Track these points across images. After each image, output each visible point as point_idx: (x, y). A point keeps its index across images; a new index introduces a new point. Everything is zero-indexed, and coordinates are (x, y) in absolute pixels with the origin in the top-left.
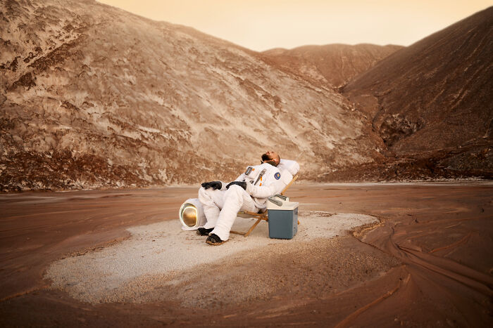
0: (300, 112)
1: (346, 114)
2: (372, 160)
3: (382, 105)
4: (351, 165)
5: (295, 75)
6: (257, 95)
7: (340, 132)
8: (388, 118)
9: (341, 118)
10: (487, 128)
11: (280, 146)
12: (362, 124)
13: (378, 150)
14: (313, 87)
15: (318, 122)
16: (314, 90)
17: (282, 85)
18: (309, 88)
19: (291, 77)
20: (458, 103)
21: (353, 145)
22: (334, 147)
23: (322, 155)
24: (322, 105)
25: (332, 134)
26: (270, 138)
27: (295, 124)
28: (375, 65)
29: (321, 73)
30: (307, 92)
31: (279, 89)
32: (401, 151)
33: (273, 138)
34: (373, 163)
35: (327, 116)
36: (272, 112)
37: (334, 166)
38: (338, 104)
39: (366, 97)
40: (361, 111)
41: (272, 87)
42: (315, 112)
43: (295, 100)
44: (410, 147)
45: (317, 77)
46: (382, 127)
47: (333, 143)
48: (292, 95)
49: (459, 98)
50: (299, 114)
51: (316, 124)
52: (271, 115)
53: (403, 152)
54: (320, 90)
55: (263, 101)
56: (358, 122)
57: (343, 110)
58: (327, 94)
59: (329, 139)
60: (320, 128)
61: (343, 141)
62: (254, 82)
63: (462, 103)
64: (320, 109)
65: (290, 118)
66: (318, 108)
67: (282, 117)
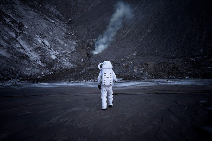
0: (37, 34)
1: (67, 38)
2: (76, 66)
3: (89, 33)
4: (63, 70)
5: (37, 9)
6: (5, 21)
7: (62, 48)
8: (91, 41)
9: (63, 40)
10: (136, 50)
11: (15, 57)
12: (76, 44)
13: (82, 60)
14: (48, 19)
15: (49, 41)
16: (49, 21)
17: (27, 15)
18: (46, 19)
19: (34, 11)
20: (125, 35)
21: (68, 57)
22: (56, 57)
23: (46, 63)
24: (53, 31)
25: (57, 49)
26: (8, 52)
27: (31, 42)
28: (90, 9)
29: (58, 10)
30: (44, 22)
31: (24, 18)
32: (94, 61)
33: (11, 51)
34: (76, 68)
35: (55, 38)
36: (16, 33)
37: (52, 70)
38: (63, 31)
39: (81, 28)
40: (77, 36)
41: (18, 16)
42: (47, 35)
43: (34, 26)
44: (98, 59)
45: (56, 12)
46: (87, 46)
47: (56, 55)
48: (32, 23)
49: (125, 33)
50: (36, 35)
51: (47, 43)
52: (14, 35)
53: (95, 61)
54: (53, 21)
55: (10, 25)
56: (74, 43)
57: (66, 35)
58: (57, 24)
59: (54, 52)
60: (49, 45)
61: (62, 54)
62: (4, 11)
63: (127, 36)
64: (51, 34)
65: (28, 38)
66: (50, 32)
67: (22, 37)
